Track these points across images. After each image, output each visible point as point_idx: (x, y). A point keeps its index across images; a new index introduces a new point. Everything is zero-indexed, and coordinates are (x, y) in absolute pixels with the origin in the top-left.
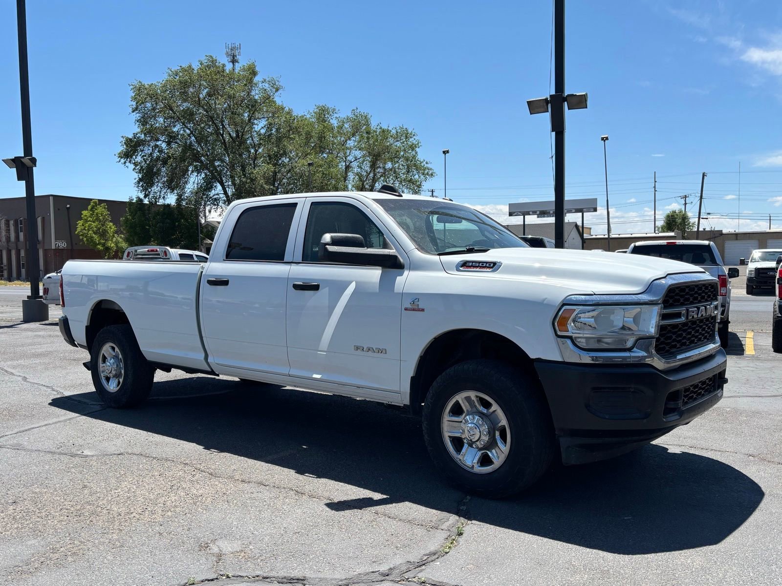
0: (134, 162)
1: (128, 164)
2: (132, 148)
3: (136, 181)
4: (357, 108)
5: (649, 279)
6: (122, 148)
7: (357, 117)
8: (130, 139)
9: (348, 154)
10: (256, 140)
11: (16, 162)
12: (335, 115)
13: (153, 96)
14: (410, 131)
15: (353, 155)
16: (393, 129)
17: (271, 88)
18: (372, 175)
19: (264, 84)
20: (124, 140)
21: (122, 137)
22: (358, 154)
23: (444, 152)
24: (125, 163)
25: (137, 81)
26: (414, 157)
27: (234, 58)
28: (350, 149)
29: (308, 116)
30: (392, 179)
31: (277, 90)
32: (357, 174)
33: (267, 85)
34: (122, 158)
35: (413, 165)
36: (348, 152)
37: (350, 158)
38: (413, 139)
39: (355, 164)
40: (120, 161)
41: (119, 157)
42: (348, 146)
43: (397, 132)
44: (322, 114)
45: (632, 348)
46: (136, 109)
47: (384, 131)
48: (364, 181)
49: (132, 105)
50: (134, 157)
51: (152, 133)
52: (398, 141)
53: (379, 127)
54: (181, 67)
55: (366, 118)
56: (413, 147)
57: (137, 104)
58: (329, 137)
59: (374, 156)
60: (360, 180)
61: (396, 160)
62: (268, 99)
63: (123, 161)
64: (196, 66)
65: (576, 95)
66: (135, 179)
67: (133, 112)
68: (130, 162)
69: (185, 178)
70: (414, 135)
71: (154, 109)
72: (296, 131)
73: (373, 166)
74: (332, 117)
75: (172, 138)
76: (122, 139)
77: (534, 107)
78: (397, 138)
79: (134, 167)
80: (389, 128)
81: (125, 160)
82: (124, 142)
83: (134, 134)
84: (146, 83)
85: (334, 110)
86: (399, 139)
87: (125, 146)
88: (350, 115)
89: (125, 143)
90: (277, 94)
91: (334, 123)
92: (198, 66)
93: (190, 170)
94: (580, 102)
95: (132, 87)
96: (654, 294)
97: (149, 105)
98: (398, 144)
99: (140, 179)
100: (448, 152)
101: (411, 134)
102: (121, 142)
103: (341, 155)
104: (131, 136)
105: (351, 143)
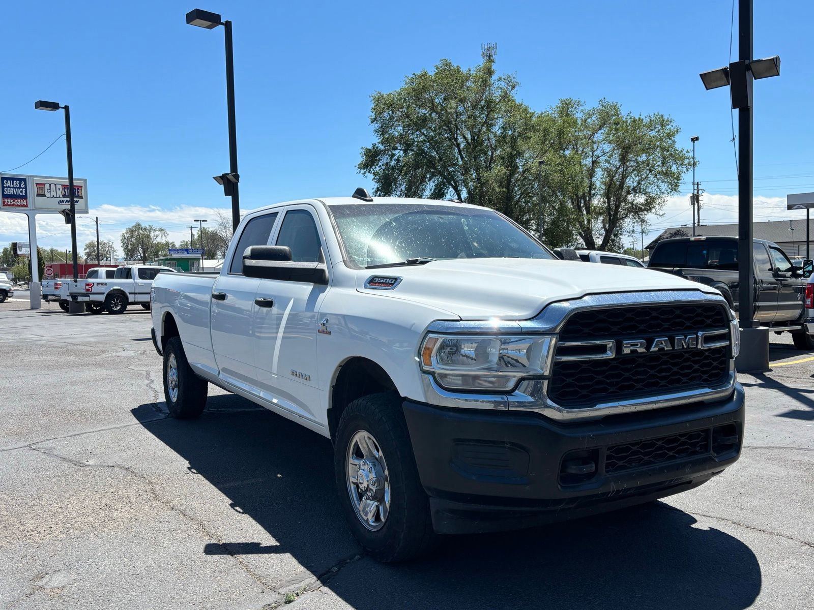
0: (373, 172)
1: (367, 174)
2: (371, 158)
3: (374, 190)
4: (605, 98)
5: (543, 302)
6: (361, 159)
7: (605, 108)
8: (369, 150)
9: (595, 148)
10: (493, 142)
11: (223, 179)
12: (581, 108)
13: (391, 106)
14: (665, 118)
15: (601, 149)
16: (646, 117)
17: (507, 86)
18: (621, 170)
19: (499, 82)
20: (363, 151)
21: (362, 148)
22: (607, 147)
23: (693, 140)
24: (365, 173)
25: (376, 91)
26: (672, 145)
27: (490, 58)
28: (599, 142)
29: (550, 112)
30: (646, 173)
31: (513, 87)
32: (606, 170)
33: (502, 83)
34: (361, 168)
35: (671, 155)
36: (595, 146)
37: (597, 153)
38: (670, 126)
39: (602, 159)
40: (360, 172)
41: (359, 168)
42: (595, 139)
43: (651, 120)
44: (566, 108)
45: (513, 390)
46: (375, 119)
47: (635, 121)
48: (613, 177)
49: (371, 116)
50: (373, 167)
51: (389, 141)
52: (652, 130)
53: (629, 117)
54: (414, 74)
55: (615, 109)
56: (670, 135)
57: (375, 114)
58: (571, 133)
59: (624, 148)
60: (609, 175)
61: (651, 151)
62: (505, 97)
63: (363, 171)
64: (432, 73)
65: (762, 60)
66: (373, 189)
67: (372, 122)
68: (369, 172)
69: (423, 185)
70: (670, 122)
71: (391, 118)
72: (533, 128)
73: (624, 159)
74: (577, 111)
75: (408, 146)
76: (361, 151)
77: (709, 80)
78: (650, 127)
79: (373, 177)
80: (640, 117)
81: (365, 170)
82: (363, 153)
83: (373, 144)
84: (385, 93)
85: (579, 102)
86: (653, 128)
87: (364, 157)
88: (597, 106)
89: (365, 154)
90: (513, 91)
91: (579, 116)
92: (435, 71)
93: (428, 176)
94: (772, 68)
95: (372, 98)
96: (547, 321)
97: (386, 114)
98: (653, 133)
99: (378, 188)
100: (697, 139)
101: (667, 121)
102: (360, 154)
103: (588, 150)
104: (370, 147)
105: (599, 136)
